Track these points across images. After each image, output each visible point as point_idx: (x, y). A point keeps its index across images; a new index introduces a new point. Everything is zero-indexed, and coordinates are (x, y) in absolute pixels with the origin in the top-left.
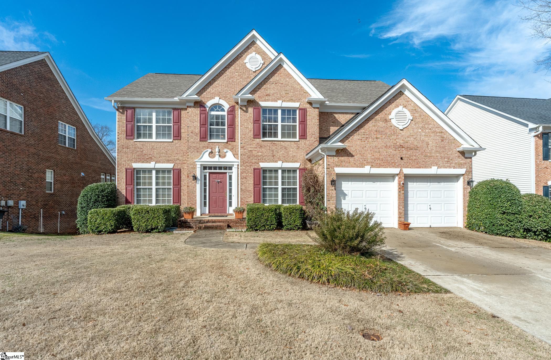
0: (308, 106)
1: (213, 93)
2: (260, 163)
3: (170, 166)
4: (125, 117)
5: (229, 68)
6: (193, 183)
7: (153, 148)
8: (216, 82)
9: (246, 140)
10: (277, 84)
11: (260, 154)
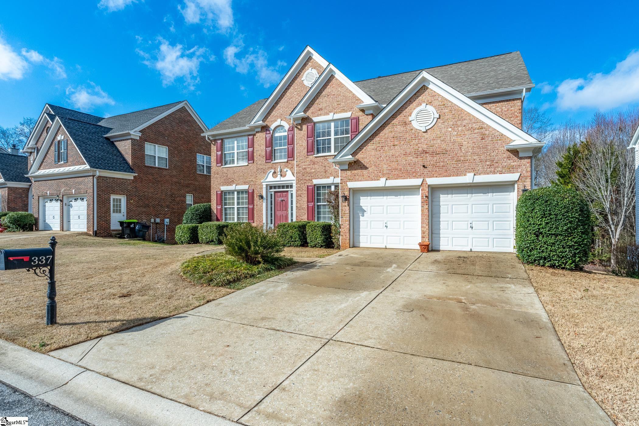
0: (361, 113)
1: (276, 116)
2: (313, 180)
3: (246, 187)
4: (216, 148)
5: (289, 89)
6: (261, 202)
7: (234, 173)
8: (279, 105)
9: (301, 158)
10: (329, 96)
11: (313, 170)
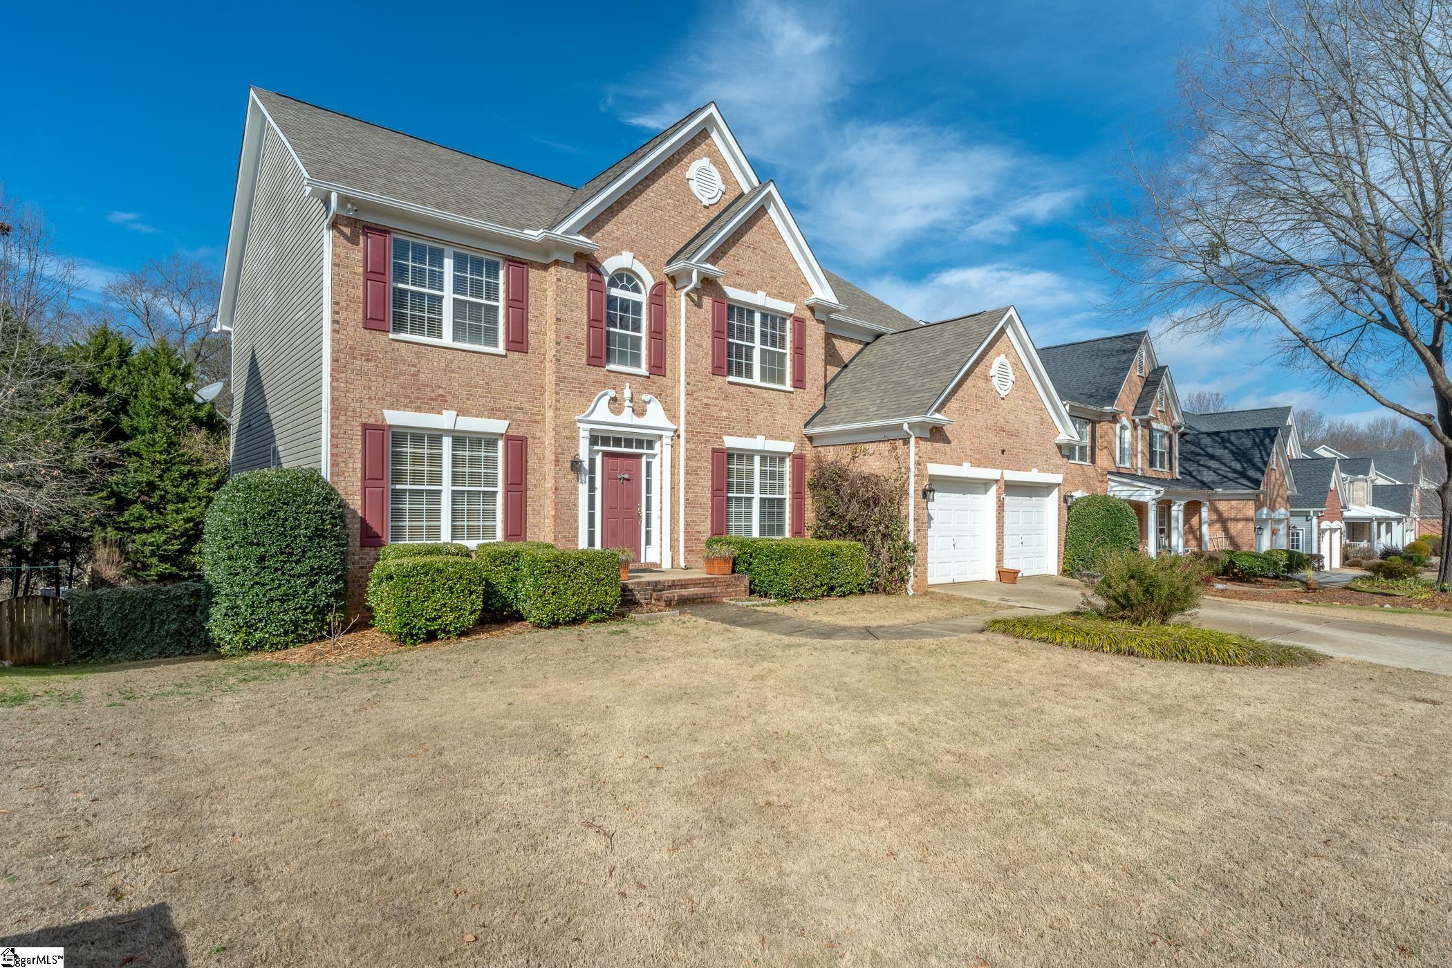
0: (808, 314)
1: (618, 239)
2: (726, 438)
3: (498, 426)
4: (360, 256)
6: (569, 481)
7: (447, 369)
8: (625, 211)
9: (698, 378)
11: (725, 414)
